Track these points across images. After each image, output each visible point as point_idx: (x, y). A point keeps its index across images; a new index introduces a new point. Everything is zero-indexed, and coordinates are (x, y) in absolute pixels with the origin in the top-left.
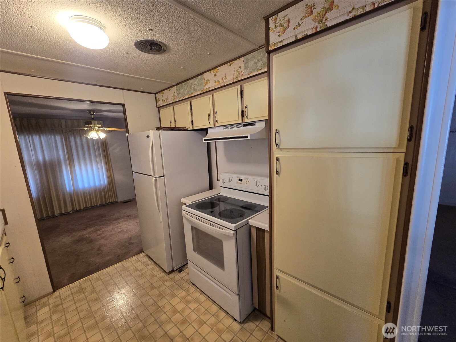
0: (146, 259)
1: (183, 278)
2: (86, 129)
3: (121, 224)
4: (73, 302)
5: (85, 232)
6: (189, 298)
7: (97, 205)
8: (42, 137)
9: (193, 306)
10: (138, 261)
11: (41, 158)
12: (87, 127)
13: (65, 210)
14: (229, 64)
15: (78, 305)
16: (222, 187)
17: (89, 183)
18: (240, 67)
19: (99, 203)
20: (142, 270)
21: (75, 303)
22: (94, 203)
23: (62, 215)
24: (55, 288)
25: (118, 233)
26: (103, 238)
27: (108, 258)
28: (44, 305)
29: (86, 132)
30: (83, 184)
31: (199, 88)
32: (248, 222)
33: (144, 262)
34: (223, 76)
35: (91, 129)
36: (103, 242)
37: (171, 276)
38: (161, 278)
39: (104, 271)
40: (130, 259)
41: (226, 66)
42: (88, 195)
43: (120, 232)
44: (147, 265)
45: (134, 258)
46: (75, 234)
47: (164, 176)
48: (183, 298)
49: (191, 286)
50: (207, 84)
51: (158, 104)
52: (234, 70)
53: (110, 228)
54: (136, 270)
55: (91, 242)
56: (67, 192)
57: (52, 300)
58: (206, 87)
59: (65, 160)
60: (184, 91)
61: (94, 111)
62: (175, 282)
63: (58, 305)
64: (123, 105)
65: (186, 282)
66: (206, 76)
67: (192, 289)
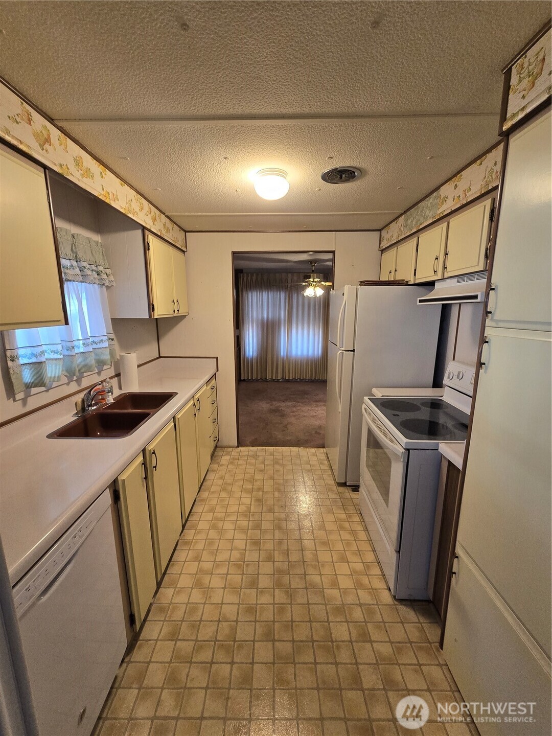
0: (323, 457)
1: (353, 500)
2: (303, 284)
3: (319, 408)
4: (245, 463)
5: (283, 404)
6: (347, 525)
7: (305, 379)
8: (270, 293)
9: (346, 536)
10: (315, 455)
11: (265, 316)
12: (306, 282)
13: (275, 377)
14: (479, 162)
15: (248, 467)
16: (449, 387)
17: (302, 350)
18: (495, 164)
19: (308, 377)
20: (313, 466)
21: (246, 464)
22: (303, 375)
23: (273, 380)
24: (240, 444)
25: (312, 416)
26: (294, 416)
27: (289, 438)
28: (228, 454)
29: (304, 288)
30: (297, 351)
31: (430, 215)
32: (438, 446)
33: (321, 460)
34: (467, 187)
35: (309, 285)
36: (293, 420)
37: (341, 489)
38: (328, 485)
39: (280, 449)
40: (308, 449)
41: (474, 167)
42: (300, 364)
43: (313, 416)
44: (322, 463)
45: (313, 450)
46: (274, 403)
47: (353, 351)
48: (340, 520)
49: (358, 513)
50: (443, 204)
51: (381, 246)
52: (486, 170)
53: (306, 408)
54: (308, 463)
55: (283, 416)
56: (280, 356)
57: (235, 452)
58: (439, 212)
59: (285, 321)
60: (412, 221)
61: (316, 261)
62: (340, 498)
63: (236, 459)
64: (333, 252)
65: (354, 506)
66: (443, 191)
67: (357, 518)
